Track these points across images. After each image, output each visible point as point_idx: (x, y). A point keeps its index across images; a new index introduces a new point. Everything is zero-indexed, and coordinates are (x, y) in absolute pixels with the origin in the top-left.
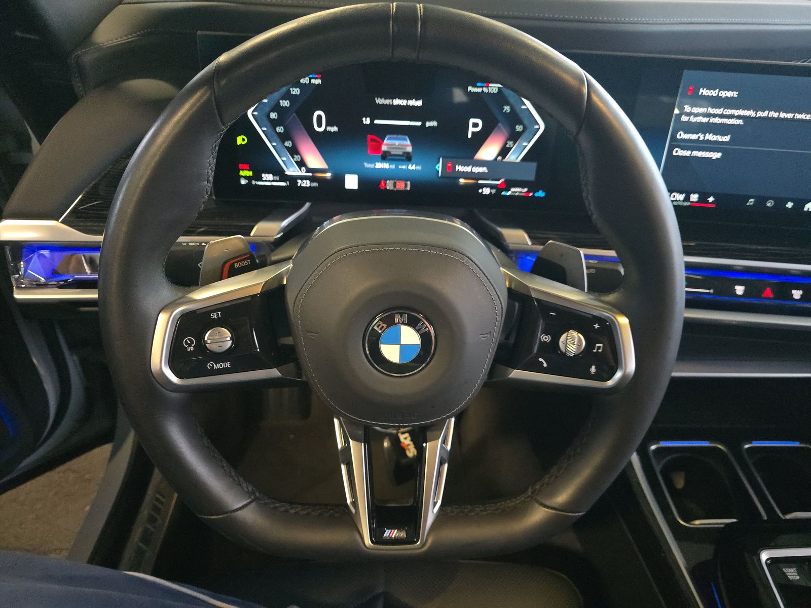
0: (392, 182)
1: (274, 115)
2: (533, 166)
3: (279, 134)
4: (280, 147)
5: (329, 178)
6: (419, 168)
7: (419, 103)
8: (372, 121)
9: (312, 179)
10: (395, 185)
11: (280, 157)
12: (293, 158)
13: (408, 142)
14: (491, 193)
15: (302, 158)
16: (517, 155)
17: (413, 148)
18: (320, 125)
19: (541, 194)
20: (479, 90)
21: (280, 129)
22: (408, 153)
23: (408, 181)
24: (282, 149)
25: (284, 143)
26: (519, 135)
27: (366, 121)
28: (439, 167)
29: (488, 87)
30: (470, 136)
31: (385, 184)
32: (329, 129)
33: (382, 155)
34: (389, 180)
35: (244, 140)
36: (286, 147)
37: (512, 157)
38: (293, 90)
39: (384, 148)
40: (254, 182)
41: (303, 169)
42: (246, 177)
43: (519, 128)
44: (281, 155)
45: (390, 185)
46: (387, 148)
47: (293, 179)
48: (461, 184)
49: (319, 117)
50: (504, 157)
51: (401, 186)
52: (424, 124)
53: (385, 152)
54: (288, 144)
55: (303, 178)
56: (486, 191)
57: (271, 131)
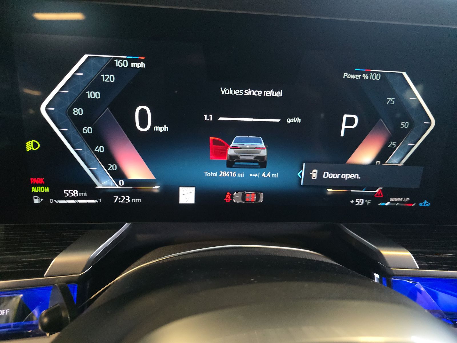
0: (240, 193)
1: (78, 112)
2: (419, 170)
3: (86, 137)
4: (87, 152)
5: (157, 191)
6: (276, 176)
7: (279, 94)
8: (215, 118)
9: (133, 194)
10: (243, 197)
11: (88, 167)
12: (107, 168)
13: (263, 145)
14: (365, 203)
15: (118, 167)
16: (400, 158)
17: (268, 153)
18: (144, 124)
19: (425, 204)
20: (358, 77)
21: (87, 130)
22: (263, 157)
23: (261, 192)
24: (91, 156)
25: (93, 149)
26: (405, 132)
27: (208, 118)
28: (301, 174)
29: (368, 73)
30: (342, 135)
31: (232, 197)
32: (156, 128)
33: (228, 161)
34: (237, 191)
35: (35, 145)
36: (96, 153)
37: (393, 160)
38: (106, 77)
39: (231, 152)
40: (51, 201)
41: (122, 182)
42: (40, 195)
43: (405, 125)
44: (90, 164)
45: (237, 198)
46: (236, 152)
47: (107, 194)
48: (329, 193)
49: (143, 113)
50: (383, 161)
51: (251, 198)
52: (284, 121)
53: (231, 157)
54: (100, 149)
55: (120, 193)
56: (360, 202)
57: (74, 132)
